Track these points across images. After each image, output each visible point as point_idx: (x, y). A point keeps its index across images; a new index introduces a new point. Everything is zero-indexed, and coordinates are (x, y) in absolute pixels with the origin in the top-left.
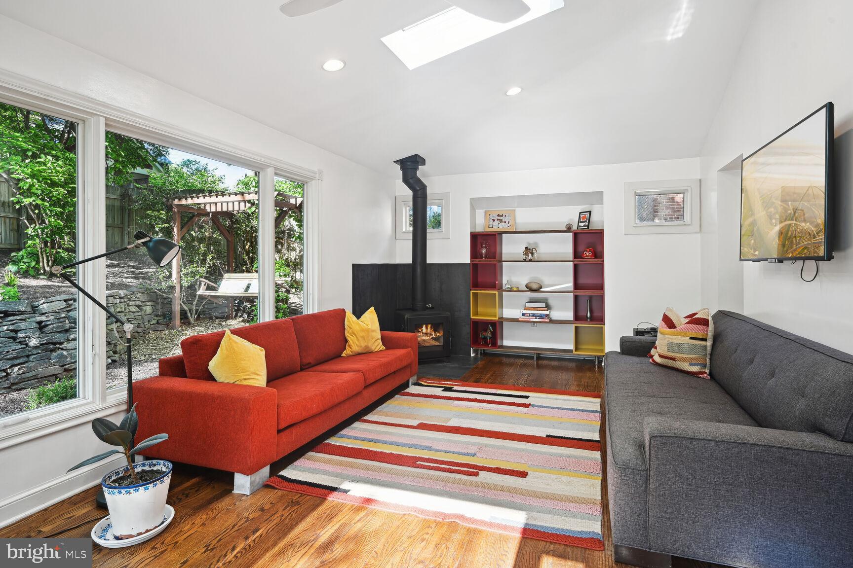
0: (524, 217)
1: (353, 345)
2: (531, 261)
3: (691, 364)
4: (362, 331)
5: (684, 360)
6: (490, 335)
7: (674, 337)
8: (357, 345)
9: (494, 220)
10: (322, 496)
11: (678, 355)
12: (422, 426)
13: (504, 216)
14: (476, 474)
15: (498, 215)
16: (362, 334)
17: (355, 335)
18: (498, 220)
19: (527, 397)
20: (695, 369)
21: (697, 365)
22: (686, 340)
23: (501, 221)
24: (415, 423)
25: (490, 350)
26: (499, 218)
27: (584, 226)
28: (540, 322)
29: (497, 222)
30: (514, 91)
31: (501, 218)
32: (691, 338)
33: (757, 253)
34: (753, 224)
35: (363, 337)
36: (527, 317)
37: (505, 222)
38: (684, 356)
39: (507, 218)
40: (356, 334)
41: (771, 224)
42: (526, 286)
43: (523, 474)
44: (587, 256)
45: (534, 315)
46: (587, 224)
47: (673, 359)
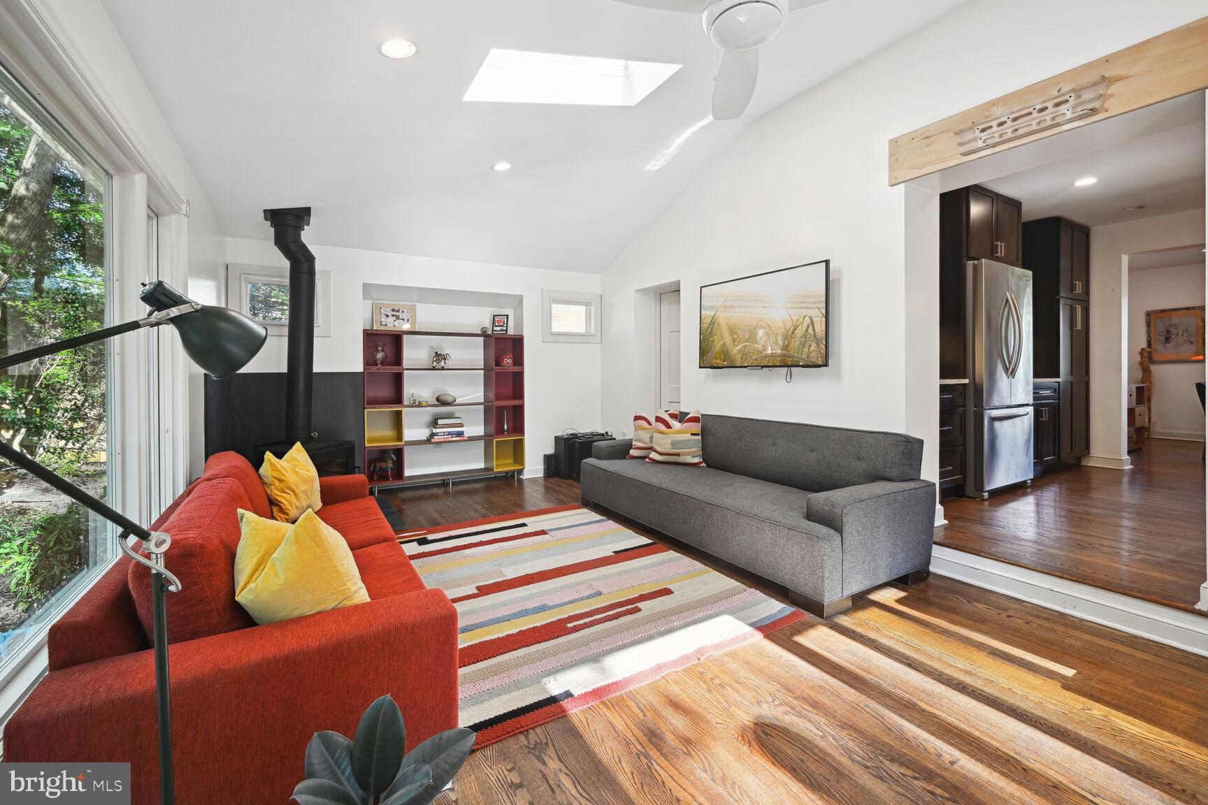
0: (428, 315)
1: (289, 507)
2: (443, 369)
3: (693, 457)
4: (304, 482)
5: (688, 454)
6: (390, 465)
7: (678, 435)
8: (296, 506)
9: (387, 316)
10: (560, 715)
11: (682, 450)
12: (484, 591)
13: (401, 312)
14: (638, 610)
15: (393, 310)
16: (303, 487)
17: (293, 491)
18: (393, 315)
19: (524, 525)
20: (696, 460)
21: (697, 456)
22: (688, 436)
23: (398, 318)
24: (472, 590)
25: (393, 484)
26: (394, 313)
27: (501, 330)
28: (458, 441)
29: (391, 319)
30: (502, 166)
31: (398, 314)
32: (692, 434)
33: (725, 363)
34: (724, 345)
35: (305, 492)
36: (442, 437)
37: (404, 320)
38: (688, 450)
39: (404, 314)
40: (295, 488)
41: (735, 345)
42: (438, 399)
43: (667, 592)
44: (508, 363)
45: (449, 433)
46: (504, 328)
47: (678, 455)
